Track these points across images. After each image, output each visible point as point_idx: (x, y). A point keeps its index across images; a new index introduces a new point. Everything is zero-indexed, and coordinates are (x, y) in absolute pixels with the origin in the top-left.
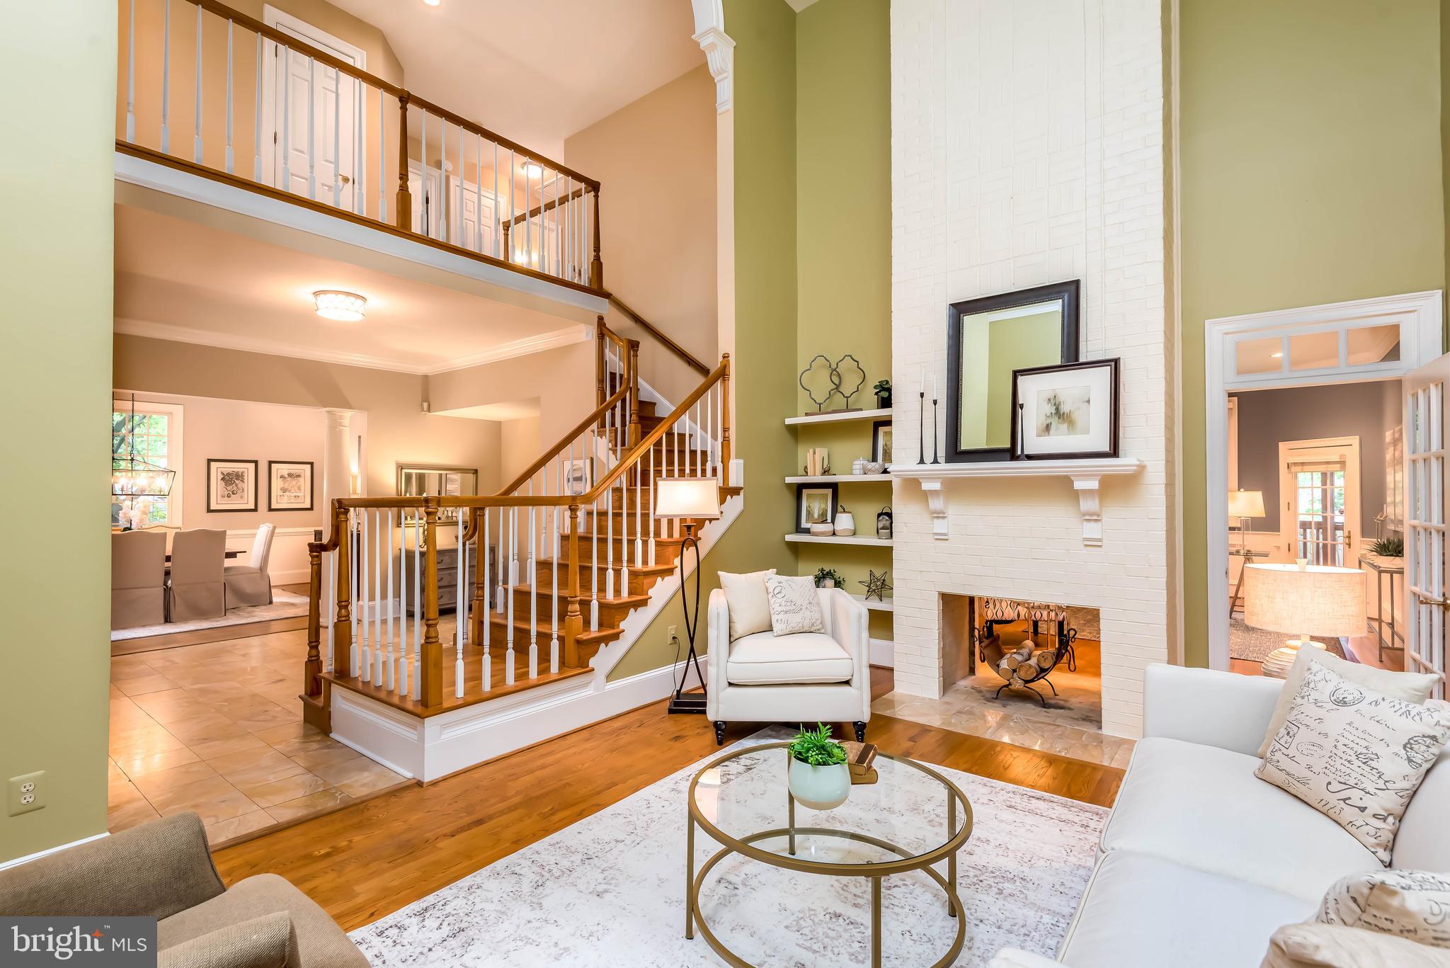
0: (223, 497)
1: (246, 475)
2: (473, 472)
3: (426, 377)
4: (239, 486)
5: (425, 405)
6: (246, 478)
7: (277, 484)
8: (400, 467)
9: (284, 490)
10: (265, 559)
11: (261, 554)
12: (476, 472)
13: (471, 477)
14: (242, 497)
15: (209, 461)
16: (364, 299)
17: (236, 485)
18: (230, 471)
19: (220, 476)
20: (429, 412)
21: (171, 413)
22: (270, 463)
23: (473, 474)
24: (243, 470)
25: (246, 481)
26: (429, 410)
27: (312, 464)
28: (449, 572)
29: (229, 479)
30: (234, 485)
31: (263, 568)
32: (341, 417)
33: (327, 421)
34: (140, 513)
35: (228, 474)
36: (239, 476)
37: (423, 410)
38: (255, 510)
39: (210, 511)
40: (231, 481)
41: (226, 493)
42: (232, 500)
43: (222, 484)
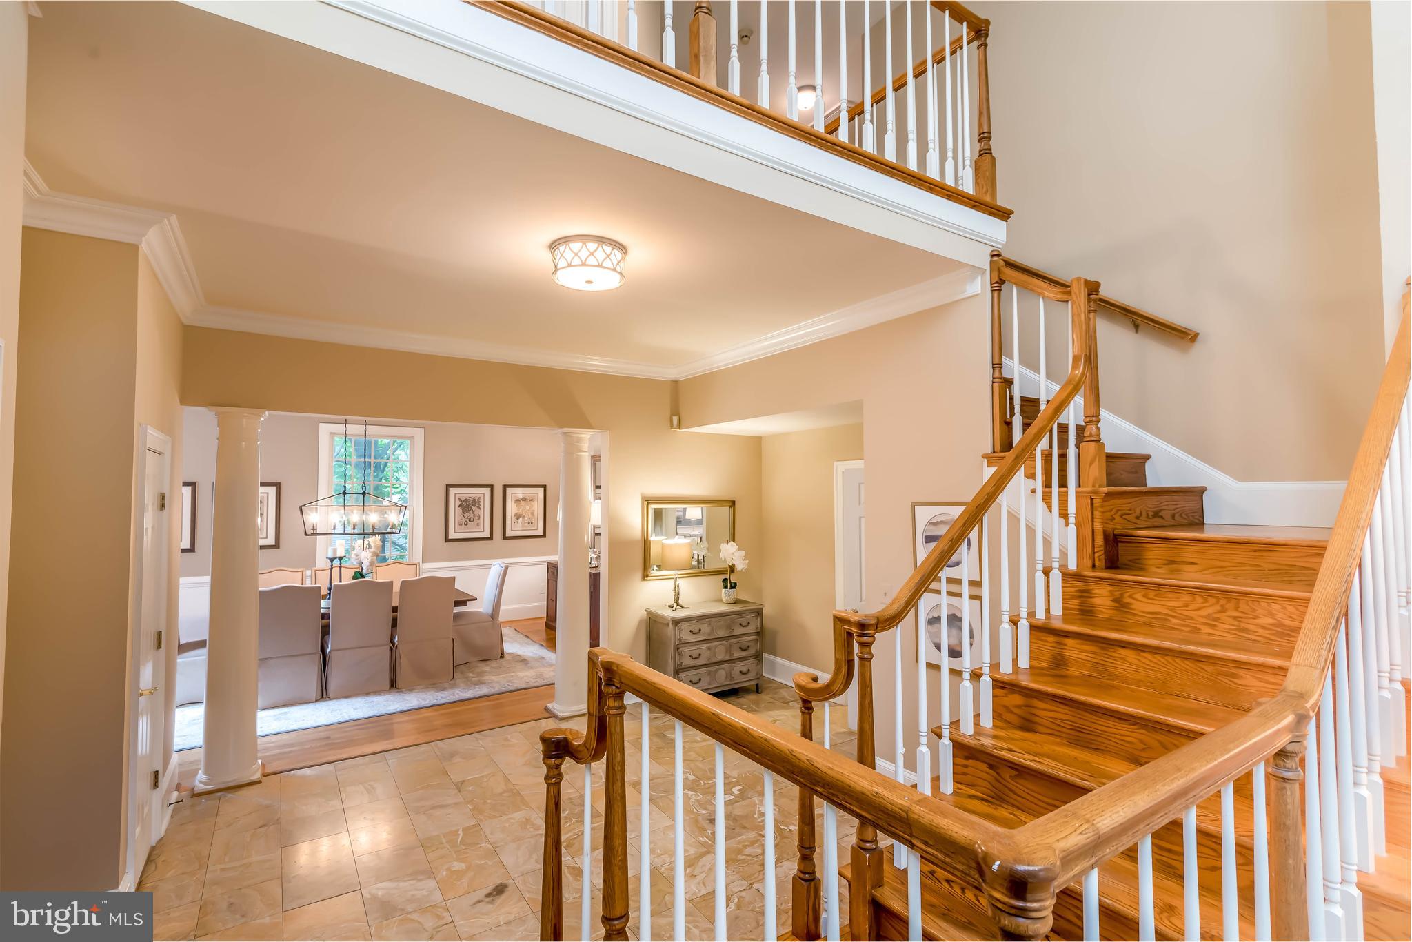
0: (460, 525)
1: (482, 500)
2: (730, 504)
3: (675, 384)
4: (476, 513)
5: (675, 419)
6: (482, 504)
7: (512, 508)
8: (647, 502)
9: (518, 516)
10: (497, 604)
11: (493, 598)
12: (733, 504)
13: (727, 510)
14: (478, 525)
15: (448, 486)
16: (623, 248)
17: (473, 512)
18: (467, 496)
19: (458, 503)
20: (680, 429)
21: (413, 437)
22: (505, 487)
23: (730, 507)
24: (479, 495)
25: (482, 507)
26: (679, 426)
27: (544, 487)
28: (708, 645)
29: (468, 506)
30: (471, 512)
31: (494, 615)
32: (579, 440)
33: (563, 445)
34: (370, 554)
35: (466, 500)
36: (476, 502)
37: (672, 426)
38: (491, 538)
39: (448, 540)
40: (468, 508)
41: (464, 521)
42: (468, 529)
43: (459, 511)
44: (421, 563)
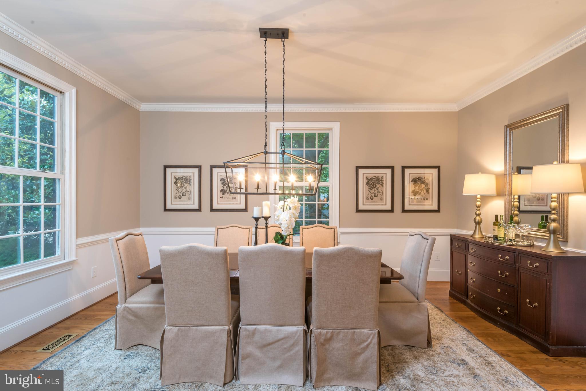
0: (368, 198)
1: (384, 179)
4: (379, 189)
7: (409, 187)
9: (415, 193)
14: (381, 199)
15: (358, 168)
17: (377, 189)
18: (372, 176)
19: (365, 181)
22: (404, 168)
27: (439, 167)
29: (373, 183)
30: (375, 189)
35: (372, 179)
38: (392, 211)
39: (358, 211)
40: (373, 185)
41: (370, 195)
42: (374, 202)
43: (366, 187)
44: (338, 227)
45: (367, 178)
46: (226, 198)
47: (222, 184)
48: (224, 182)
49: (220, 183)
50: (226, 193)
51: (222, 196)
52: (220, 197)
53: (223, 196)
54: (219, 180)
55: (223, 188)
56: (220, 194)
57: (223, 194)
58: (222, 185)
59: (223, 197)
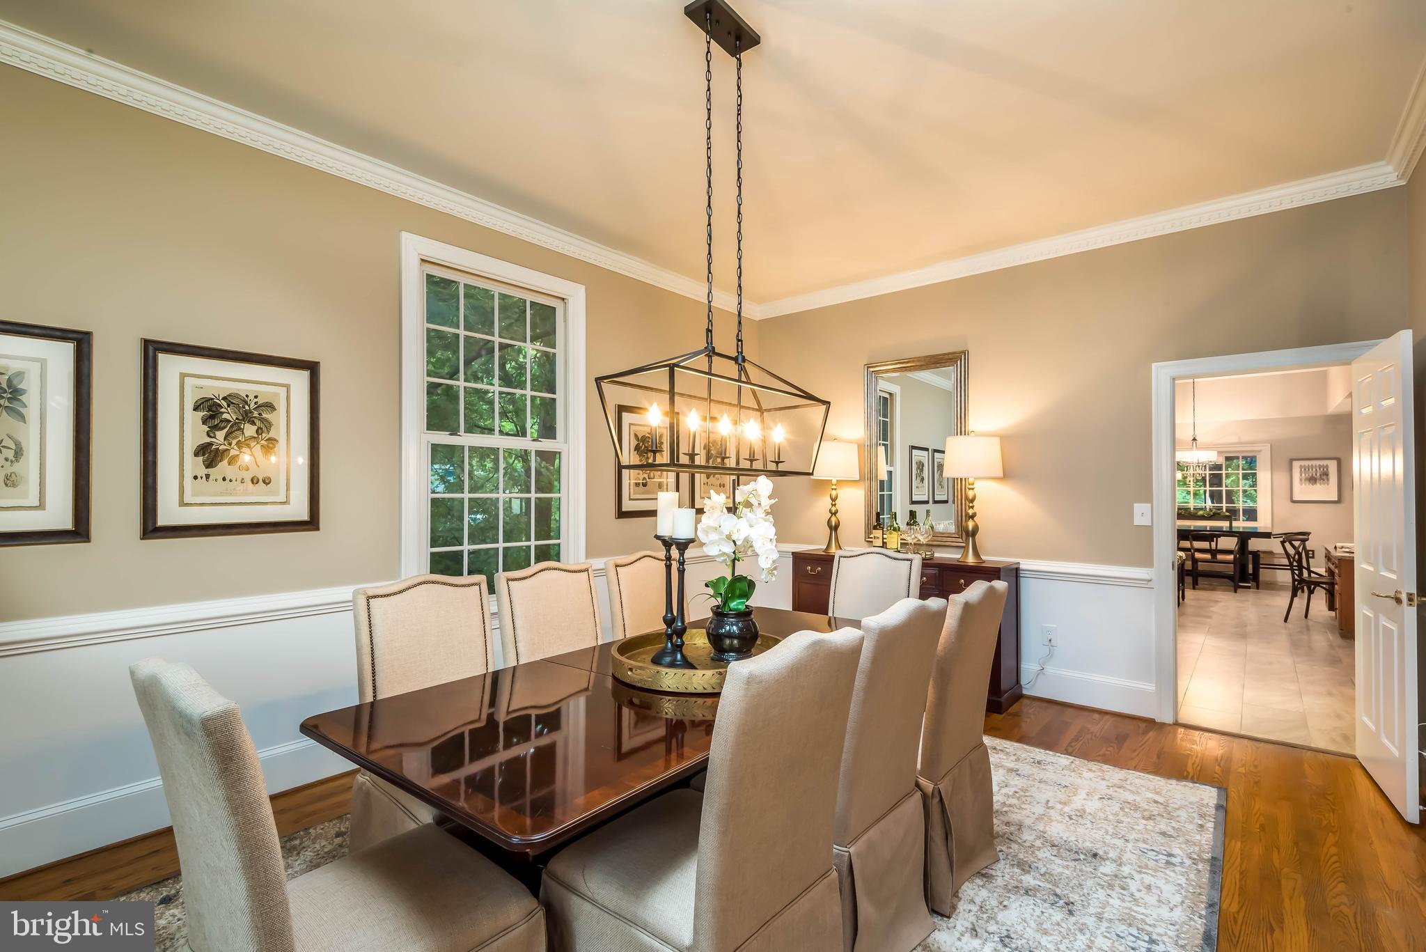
39: (621, 514)
45: (636, 436)
46: (224, 479)
47: (204, 423)
48: (212, 417)
49: (194, 419)
50: (225, 462)
51: (202, 471)
52: (196, 478)
53: (210, 471)
54: (189, 406)
55: (208, 440)
56: (194, 465)
57: (210, 464)
58: (206, 428)
59: (208, 476)
